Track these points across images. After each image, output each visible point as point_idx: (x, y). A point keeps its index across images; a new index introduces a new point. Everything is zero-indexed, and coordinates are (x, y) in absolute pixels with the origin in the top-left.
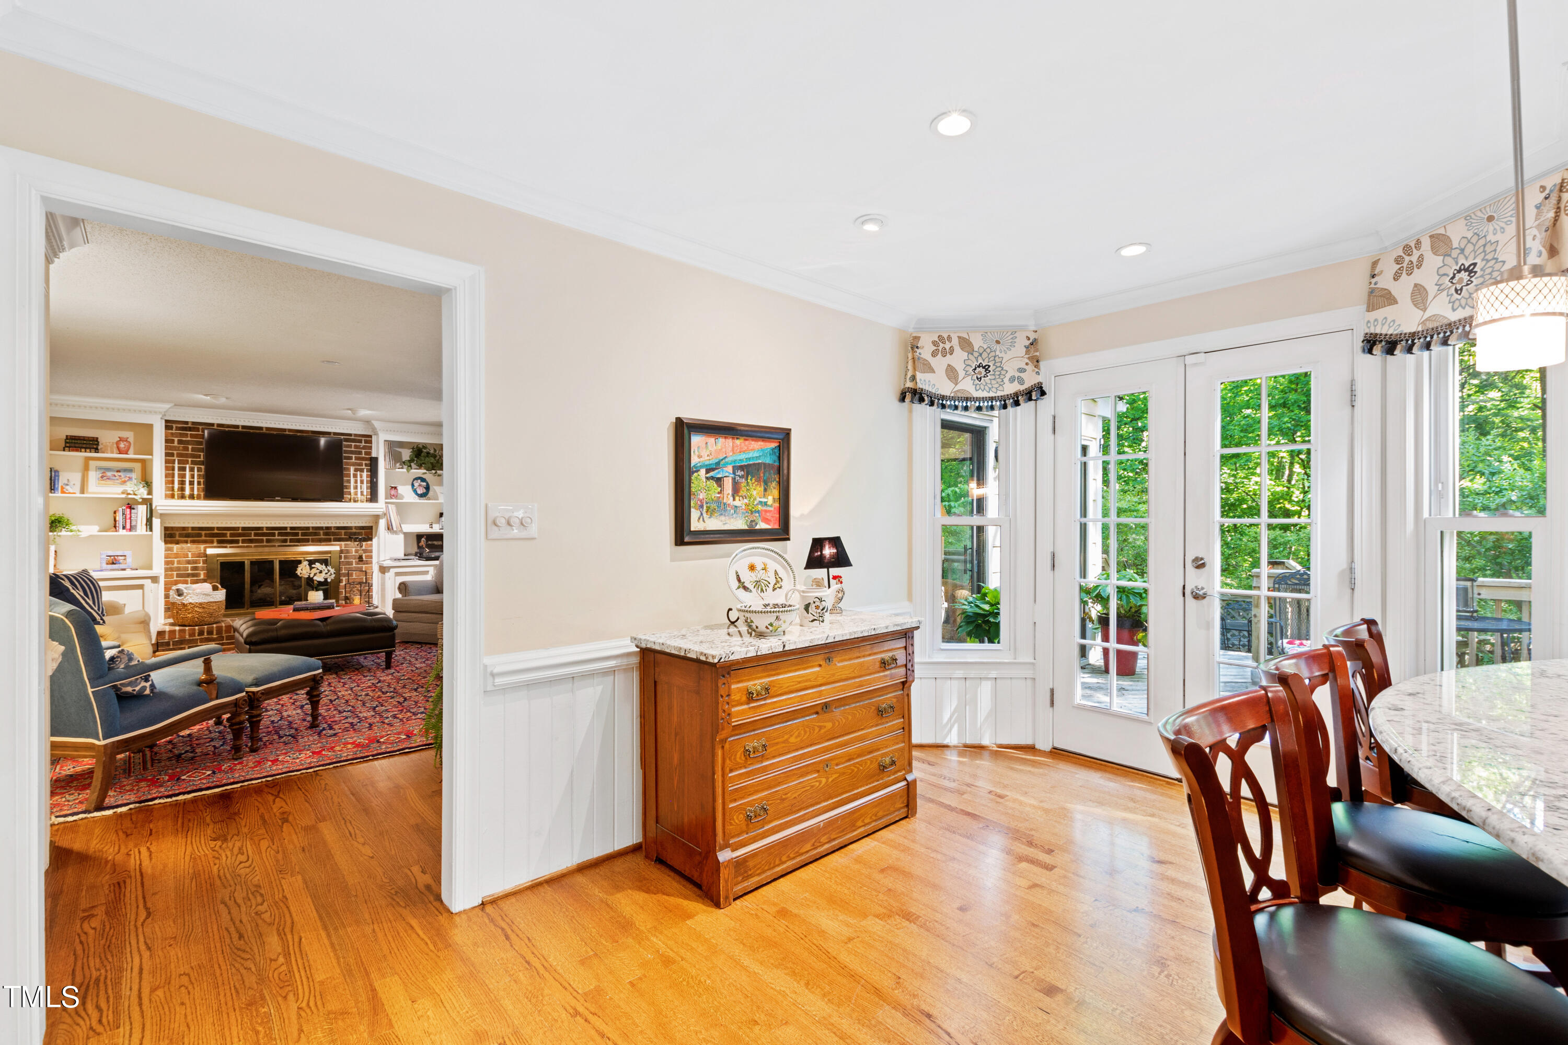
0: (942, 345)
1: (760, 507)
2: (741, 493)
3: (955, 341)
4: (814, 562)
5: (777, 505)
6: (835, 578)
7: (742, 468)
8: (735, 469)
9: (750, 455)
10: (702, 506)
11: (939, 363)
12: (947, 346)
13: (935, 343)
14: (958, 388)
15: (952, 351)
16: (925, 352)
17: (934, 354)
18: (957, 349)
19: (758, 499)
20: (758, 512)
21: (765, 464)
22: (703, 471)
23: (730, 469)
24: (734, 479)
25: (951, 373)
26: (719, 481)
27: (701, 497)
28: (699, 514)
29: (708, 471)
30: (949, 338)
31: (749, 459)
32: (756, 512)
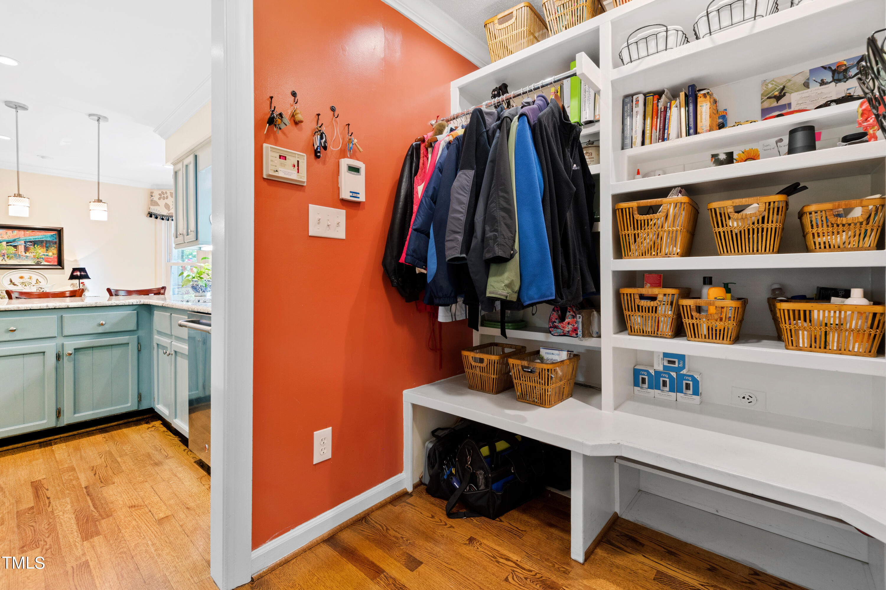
0: (163, 195)
1: (43, 257)
2: (30, 251)
3: (169, 194)
4: (72, 277)
5: (56, 256)
6: (82, 283)
7: (31, 242)
8: (25, 242)
9: (37, 237)
10: (4, 256)
11: (162, 203)
12: (165, 196)
13: (160, 195)
14: (170, 212)
15: (167, 198)
16: (156, 198)
17: (159, 199)
18: (169, 197)
19: (42, 254)
20: (42, 258)
21: (46, 241)
22: (5, 243)
23: (23, 242)
24: (25, 246)
25: (167, 206)
26: (15, 247)
27: (3, 252)
28: (2, 258)
29: (7, 243)
30: (166, 193)
31: (36, 239)
32: (40, 258)
